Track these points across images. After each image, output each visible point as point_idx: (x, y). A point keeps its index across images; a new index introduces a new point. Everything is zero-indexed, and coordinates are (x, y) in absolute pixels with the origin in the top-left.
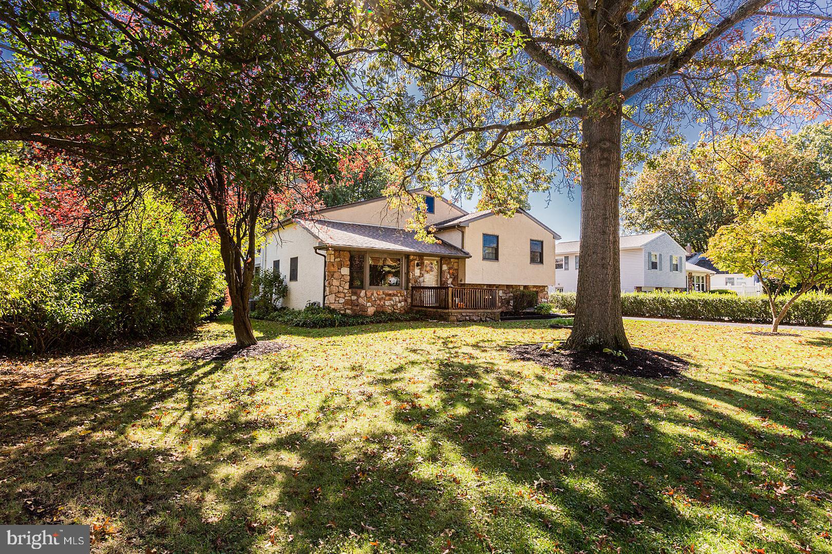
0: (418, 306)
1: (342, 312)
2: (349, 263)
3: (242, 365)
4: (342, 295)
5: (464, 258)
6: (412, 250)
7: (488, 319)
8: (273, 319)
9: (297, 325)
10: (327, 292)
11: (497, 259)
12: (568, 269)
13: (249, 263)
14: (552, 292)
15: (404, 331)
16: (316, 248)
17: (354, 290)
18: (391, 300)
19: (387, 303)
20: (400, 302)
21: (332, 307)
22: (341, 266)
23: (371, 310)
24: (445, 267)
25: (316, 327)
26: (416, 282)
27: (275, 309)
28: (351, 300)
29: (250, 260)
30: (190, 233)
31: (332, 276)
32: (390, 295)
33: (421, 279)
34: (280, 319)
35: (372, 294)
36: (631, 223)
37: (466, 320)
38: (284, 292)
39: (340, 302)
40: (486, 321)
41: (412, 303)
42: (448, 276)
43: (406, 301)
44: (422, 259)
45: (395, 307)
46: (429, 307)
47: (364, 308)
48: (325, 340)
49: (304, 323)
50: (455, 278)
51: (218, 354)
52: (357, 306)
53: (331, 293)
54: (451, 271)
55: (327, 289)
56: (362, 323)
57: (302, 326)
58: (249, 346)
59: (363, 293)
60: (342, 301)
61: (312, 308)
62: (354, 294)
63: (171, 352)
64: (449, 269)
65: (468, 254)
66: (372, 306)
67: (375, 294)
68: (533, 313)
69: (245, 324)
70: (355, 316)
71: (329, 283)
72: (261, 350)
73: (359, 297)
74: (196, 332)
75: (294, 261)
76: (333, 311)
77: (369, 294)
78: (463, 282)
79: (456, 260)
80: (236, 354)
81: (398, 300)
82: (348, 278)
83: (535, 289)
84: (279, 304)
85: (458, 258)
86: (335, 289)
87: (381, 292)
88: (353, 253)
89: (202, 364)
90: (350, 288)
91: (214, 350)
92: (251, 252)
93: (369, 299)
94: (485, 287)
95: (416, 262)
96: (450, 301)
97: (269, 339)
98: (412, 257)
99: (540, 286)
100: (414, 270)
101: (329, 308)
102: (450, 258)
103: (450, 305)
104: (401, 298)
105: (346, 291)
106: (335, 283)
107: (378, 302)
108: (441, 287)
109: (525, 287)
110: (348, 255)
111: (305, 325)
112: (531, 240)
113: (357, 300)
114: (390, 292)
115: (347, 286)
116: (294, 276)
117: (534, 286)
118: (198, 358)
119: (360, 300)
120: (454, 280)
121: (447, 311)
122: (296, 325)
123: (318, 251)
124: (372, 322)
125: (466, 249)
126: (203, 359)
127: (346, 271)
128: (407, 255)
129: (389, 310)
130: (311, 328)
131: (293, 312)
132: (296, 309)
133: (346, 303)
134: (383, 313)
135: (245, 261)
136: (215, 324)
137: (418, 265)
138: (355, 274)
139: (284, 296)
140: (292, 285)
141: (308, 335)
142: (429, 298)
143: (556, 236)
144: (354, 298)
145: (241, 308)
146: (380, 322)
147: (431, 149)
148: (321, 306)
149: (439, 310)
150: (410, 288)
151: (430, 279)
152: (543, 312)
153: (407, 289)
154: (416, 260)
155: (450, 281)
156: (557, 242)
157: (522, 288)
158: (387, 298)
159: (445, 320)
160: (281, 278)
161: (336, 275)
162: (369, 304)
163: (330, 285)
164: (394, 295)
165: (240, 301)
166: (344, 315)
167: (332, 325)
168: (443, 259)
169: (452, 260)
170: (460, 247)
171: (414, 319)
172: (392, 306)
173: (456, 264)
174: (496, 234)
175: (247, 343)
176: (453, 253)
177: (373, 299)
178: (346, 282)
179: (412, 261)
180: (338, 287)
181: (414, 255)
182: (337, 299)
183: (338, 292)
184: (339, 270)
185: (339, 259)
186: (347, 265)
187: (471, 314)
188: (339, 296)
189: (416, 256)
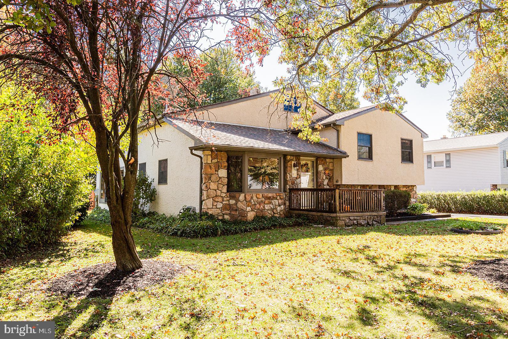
0: (297, 210)
1: (220, 218)
2: (226, 164)
3: (133, 307)
4: (220, 199)
5: (340, 158)
6: (292, 150)
7: (375, 223)
8: (143, 226)
9: (175, 234)
10: (204, 197)
11: (370, 157)
13: (132, 165)
14: (421, 191)
16: (191, 149)
17: (232, 194)
18: (270, 203)
19: (267, 207)
20: (279, 205)
21: (210, 212)
22: (218, 168)
23: (251, 215)
24: (321, 168)
25: (197, 237)
26: (293, 183)
27: (144, 215)
28: (229, 204)
29: (133, 160)
30: (55, 128)
31: (210, 178)
32: (269, 198)
33: (298, 180)
34: (151, 226)
35: (252, 198)
37: (354, 224)
38: (152, 196)
39: (218, 207)
40: (373, 225)
41: (290, 206)
42: (324, 178)
43: (285, 204)
44: (299, 160)
45: (275, 211)
46: (307, 210)
47: (243, 213)
49: (182, 233)
50: (331, 179)
51: (96, 285)
52: (236, 210)
53: (208, 197)
54: (327, 172)
55: (205, 193)
56: (246, 231)
57: (181, 236)
58: (133, 270)
59: (242, 197)
60: (220, 205)
61: (188, 213)
62: (232, 197)
63: (32, 281)
64: (325, 169)
65: (345, 153)
66: (252, 210)
67: (255, 198)
68: (404, 214)
69: (126, 241)
70: (235, 222)
71: (206, 186)
72: (150, 276)
73: (237, 201)
75: (163, 165)
76: (211, 217)
77: (248, 198)
78: (339, 183)
79: (332, 160)
80: (119, 284)
81: (277, 203)
82: (226, 180)
83: (404, 189)
84: (147, 208)
85: (333, 158)
86: (212, 193)
87: (261, 195)
88: (231, 154)
90: (228, 191)
91: (89, 276)
92: (133, 149)
93: (248, 203)
94: (359, 188)
95: (293, 162)
96: (338, 204)
97: (151, 256)
98: (289, 157)
99: (408, 186)
100: (291, 171)
101: (206, 213)
102: (325, 158)
103: (338, 209)
104: (280, 201)
105: (224, 195)
106: (213, 186)
107: (258, 205)
108: (317, 190)
109: (396, 187)
110: (224, 156)
111: (184, 234)
112: (402, 139)
113: (236, 204)
114: (270, 195)
115: (225, 189)
116: (163, 178)
117: (404, 186)
118: (70, 293)
119: (240, 205)
120: (329, 180)
121: (334, 215)
122: (173, 235)
123: (194, 152)
124: (255, 229)
125: (343, 148)
126: (78, 294)
127: (223, 173)
128: (285, 155)
129: (269, 214)
130: (192, 237)
131: (164, 218)
132: (168, 215)
133: (224, 208)
134: (263, 217)
135: (127, 162)
137: (295, 166)
138: (232, 176)
139: (151, 200)
140: (161, 189)
141: (194, 249)
142: (305, 201)
143: (424, 135)
144: (232, 202)
145: (123, 222)
146: (264, 229)
148: (198, 211)
149: (324, 214)
150: (288, 191)
151: (305, 181)
152: (417, 212)
153: (285, 191)
154: (292, 160)
155: (326, 182)
156: (425, 140)
157: (393, 189)
158: (267, 202)
159: (333, 224)
160: (149, 181)
161: (214, 178)
162: (249, 209)
163: (208, 188)
164: (274, 198)
165: (121, 213)
166: (223, 221)
167: (214, 234)
168: (319, 159)
169: (328, 160)
170: (335, 146)
171: (299, 225)
172: (272, 210)
173: (331, 165)
174: (370, 132)
175: (130, 266)
176: (331, 153)
177: (253, 203)
178: (223, 185)
179: (289, 161)
180: (215, 190)
181: (291, 155)
182: (215, 204)
183: (216, 196)
184: (217, 172)
185: (215, 161)
186: (225, 167)
187: (358, 218)
188: (217, 200)
189: (293, 156)
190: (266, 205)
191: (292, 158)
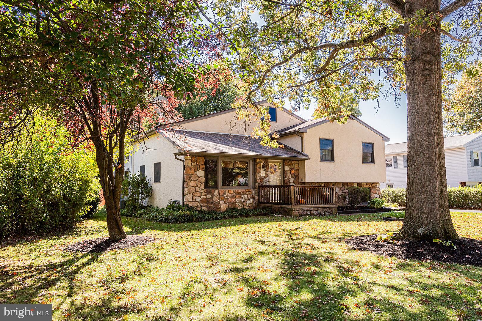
0: (264, 203)
1: (199, 209)
2: (204, 166)
3: (114, 257)
4: (199, 194)
5: (304, 160)
6: (258, 154)
7: (326, 213)
8: (140, 216)
9: (161, 221)
10: (186, 192)
11: (332, 159)
12: (397, 168)
13: (120, 169)
14: (383, 188)
15: (252, 225)
16: (176, 155)
17: (209, 190)
18: (241, 197)
19: (238, 201)
20: (249, 199)
21: (190, 204)
22: (197, 169)
23: (224, 207)
24: (287, 168)
25: (177, 223)
26: (262, 181)
27: (142, 207)
28: (206, 198)
29: (120, 166)
31: (190, 178)
32: (240, 193)
33: (267, 179)
34: (146, 216)
35: (225, 193)
36: (453, 125)
37: (307, 214)
38: (149, 193)
39: (197, 200)
40: (325, 215)
41: (259, 200)
42: (290, 176)
43: (254, 198)
44: (267, 162)
45: (244, 204)
46: (274, 203)
47: (217, 205)
48: (185, 234)
50: (296, 177)
51: (95, 247)
52: (212, 203)
53: (189, 193)
54: (293, 172)
55: (186, 189)
56: (217, 219)
57: (165, 222)
58: (120, 239)
59: (216, 192)
60: (199, 199)
61: (173, 206)
62: (209, 193)
63: (55, 245)
64: (291, 169)
65: (307, 156)
66: (225, 203)
67: (227, 193)
68: (367, 208)
69: (116, 220)
70: (210, 212)
71: (187, 184)
72: (130, 243)
73: (213, 195)
74: (75, 228)
75: (157, 166)
76: (191, 208)
77: (222, 193)
78: (303, 181)
79: (297, 162)
80: (109, 247)
81: (246, 197)
82: (204, 179)
83: (368, 186)
84: (145, 203)
85: (298, 160)
86: (192, 189)
87: (232, 191)
88: (207, 158)
89: (80, 256)
90: (205, 188)
91: (91, 243)
92: (121, 159)
93: (222, 197)
94: (323, 185)
95: (262, 164)
96: (292, 197)
97: (137, 234)
98: (258, 160)
99: (372, 184)
100: (260, 171)
101: (187, 206)
102: (291, 160)
103: (293, 202)
104: (249, 196)
105: (202, 191)
106: (193, 184)
107: (230, 199)
108: (284, 186)
109: (359, 184)
110: (202, 160)
111: (167, 221)
112: (363, 143)
113: (212, 198)
114: (240, 191)
115: (203, 186)
116: (157, 179)
117: (367, 183)
118: (77, 251)
119: (215, 199)
120: (295, 178)
121: (290, 207)
122: (160, 221)
123: (178, 157)
124: (225, 218)
125: (306, 152)
126: (82, 251)
127: (201, 173)
128: (254, 158)
129: (239, 206)
130: (173, 223)
131: (157, 210)
132: (160, 207)
133: (202, 201)
134: (234, 209)
135: (116, 167)
136: (91, 221)
137: (263, 167)
138: (209, 176)
139: (149, 196)
140: (156, 187)
141: (169, 229)
142: (273, 196)
143: (385, 139)
144: (209, 196)
145: (113, 207)
146: (232, 217)
147: (273, 67)
148: (181, 204)
149: (283, 206)
150: (257, 187)
151: (274, 179)
152: (376, 206)
153: (254, 188)
154: (261, 162)
155: (292, 180)
156: (386, 143)
157: (356, 185)
158: (237, 196)
159: (289, 214)
160: (147, 180)
161: (193, 177)
162: (222, 202)
163: (189, 186)
164: (243, 193)
165: (112, 201)
166: (201, 212)
167: (190, 220)
168: (285, 161)
169: (293, 162)
170: (300, 150)
171: (263, 215)
172: (242, 203)
173: (296, 166)
174: (331, 138)
175: (118, 237)
176: (294, 156)
177: (225, 197)
178: (202, 183)
179: (258, 164)
180: (195, 187)
181: (260, 159)
182: (195, 198)
183: (195, 192)
184: (196, 173)
185: (195, 164)
186: (203, 168)
187: (311, 209)
188: (196, 195)
189: (261, 159)
190: (237, 199)
191: (261, 160)
